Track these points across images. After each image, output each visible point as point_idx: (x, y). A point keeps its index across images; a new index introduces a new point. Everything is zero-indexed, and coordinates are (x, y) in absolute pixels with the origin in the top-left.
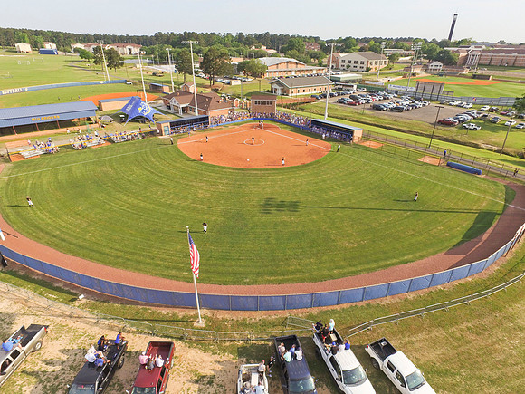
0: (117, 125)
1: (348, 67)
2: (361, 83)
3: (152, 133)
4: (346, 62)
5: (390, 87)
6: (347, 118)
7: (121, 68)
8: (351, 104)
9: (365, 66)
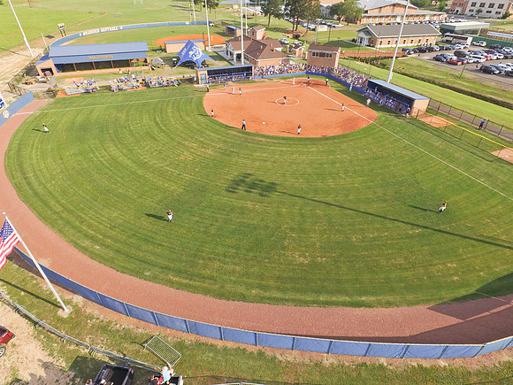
0: (167, 68)
1: (479, 11)
3: (191, 81)
4: (478, 5)
6: (437, 81)
7: (217, 9)
8: (451, 63)
9: (503, 11)
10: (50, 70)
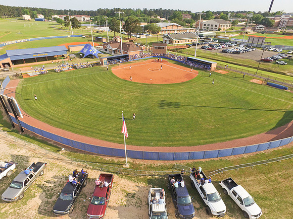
0: (78, 59)
1: (208, 28)
2: (215, 38)
3: (97, 64)
4: (207, 25)
5: (232, 40)
8: (209, 49)
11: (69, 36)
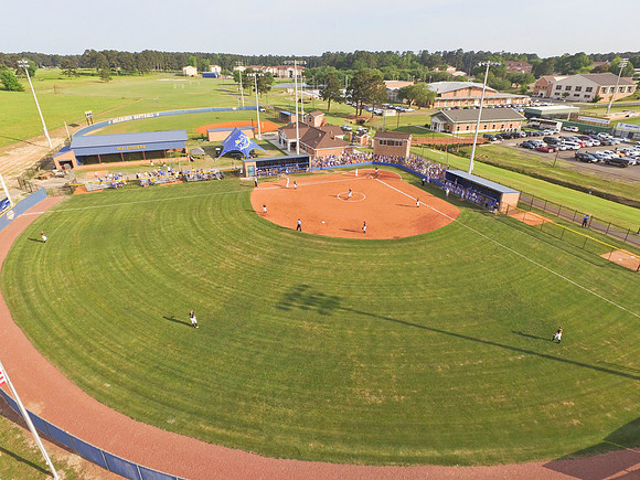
1: (566, 95)
4: (563, 88)
6: (527, 170)
7: (269, 93)
8: (541, 150)
9: (592, 95)
10: (70, 163)
11: (234, 108)
